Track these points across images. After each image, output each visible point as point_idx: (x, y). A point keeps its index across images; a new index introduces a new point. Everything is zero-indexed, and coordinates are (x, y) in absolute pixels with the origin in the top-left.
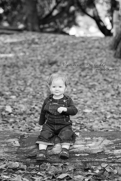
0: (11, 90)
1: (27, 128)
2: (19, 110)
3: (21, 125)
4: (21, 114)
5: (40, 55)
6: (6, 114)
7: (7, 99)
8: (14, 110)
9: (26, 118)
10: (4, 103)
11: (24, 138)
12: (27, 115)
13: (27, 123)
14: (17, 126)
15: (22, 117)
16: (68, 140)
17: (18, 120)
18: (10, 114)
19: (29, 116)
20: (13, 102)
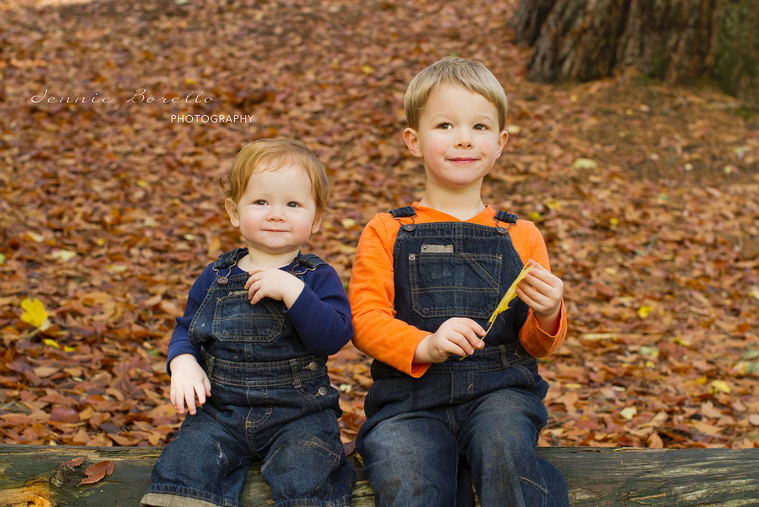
0: (55, 223)
1: (117, 411)
2: (85, 320)
3: (91, 393)
4: (93, 341)
5: (195, 64)
6: (22, 338)
7: (32, 264)
8: (60, 322)
9: (115, 358)
10: (19, 284)
11: (84, 481)
12: (122, 343)
13: (119, 387)
14: (70, 401)
15: (98, 355)
16: (312, 496)
17: (75, 372)
18: (39, 338)
19: (129, 347)
20: (62, 281)
